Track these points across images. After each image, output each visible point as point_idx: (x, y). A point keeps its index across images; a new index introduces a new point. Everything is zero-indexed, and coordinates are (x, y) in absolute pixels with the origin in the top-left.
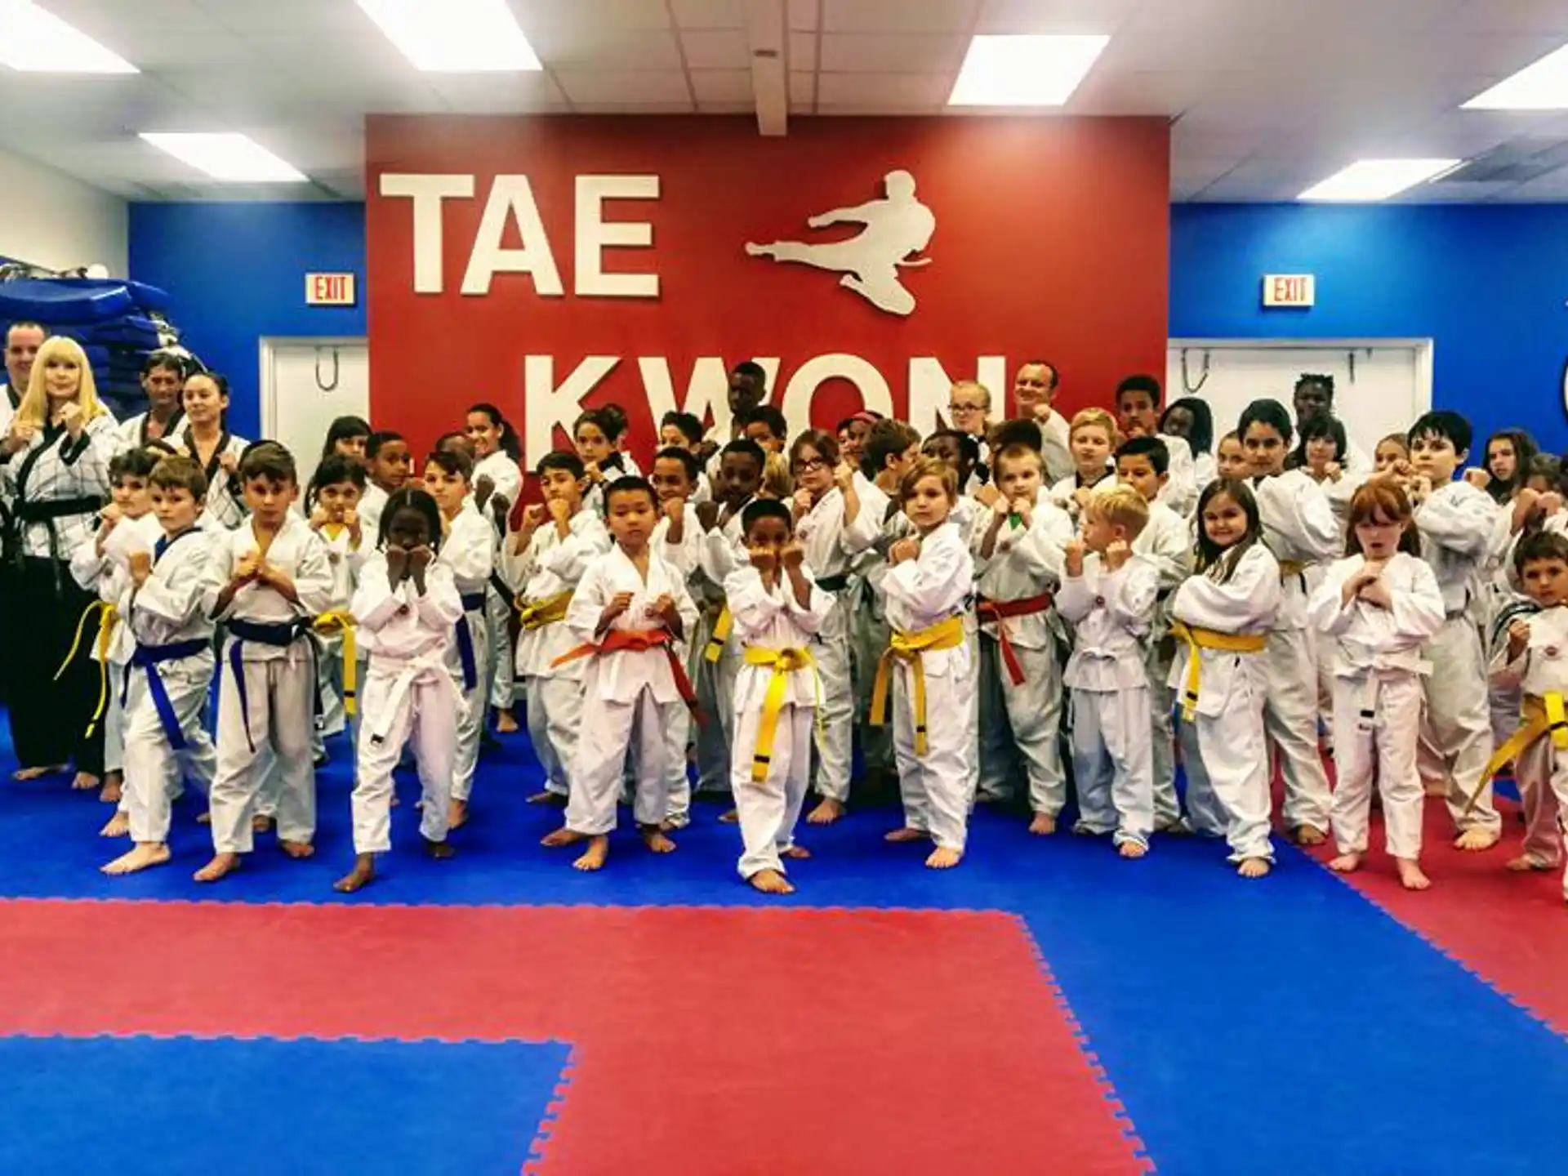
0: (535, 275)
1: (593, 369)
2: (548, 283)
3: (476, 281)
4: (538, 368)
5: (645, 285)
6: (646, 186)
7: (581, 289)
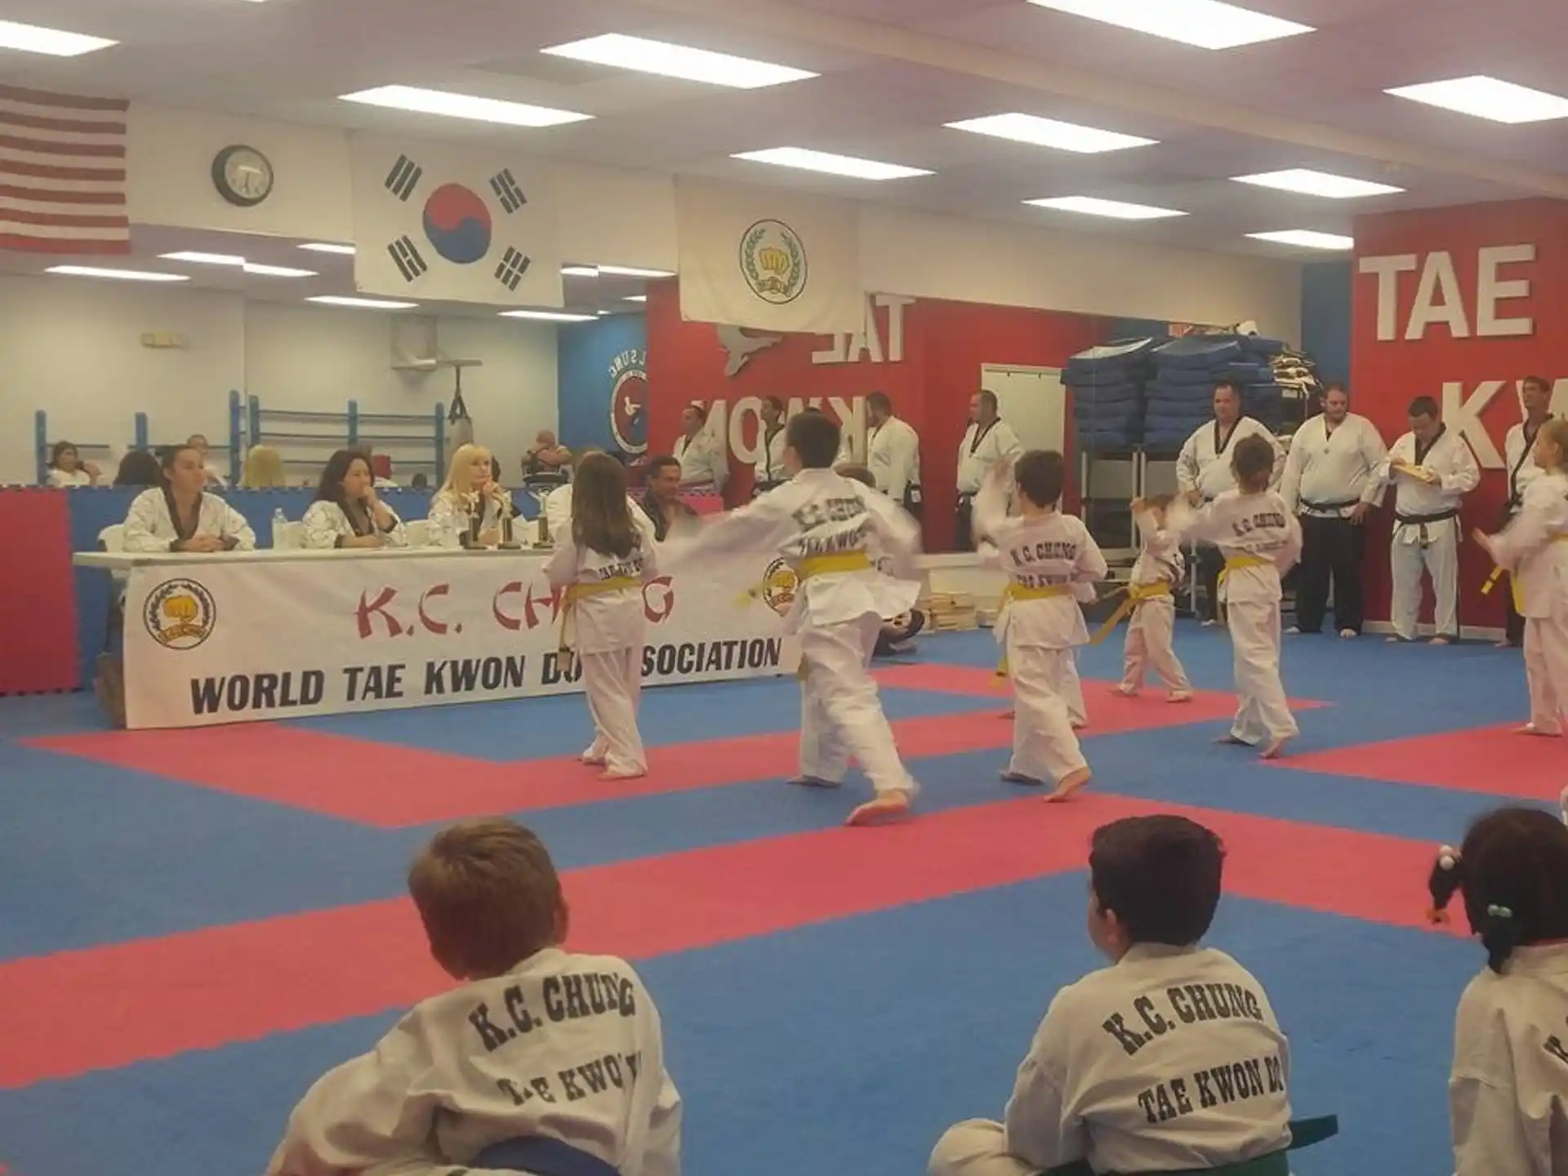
0: (1451, 324)
1: (1487, 390)
2: (1459, 330)
3: (1414, 332)
4: (1451, 391)
5: (1520, 326)
6: (1523, 253)
7: (1480, 333)
